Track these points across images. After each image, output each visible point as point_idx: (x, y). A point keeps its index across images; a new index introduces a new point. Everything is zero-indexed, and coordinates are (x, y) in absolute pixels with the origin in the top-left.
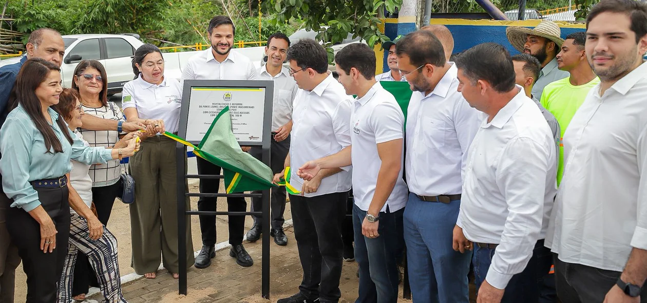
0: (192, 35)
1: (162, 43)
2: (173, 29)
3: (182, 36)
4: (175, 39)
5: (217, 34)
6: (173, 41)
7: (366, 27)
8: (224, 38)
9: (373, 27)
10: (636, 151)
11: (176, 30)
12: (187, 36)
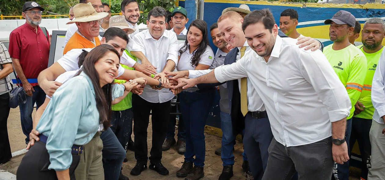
0: (67, 9)
1: (48, 13)
2: (55, 5)
3: (61, 9)
4: (57, 10)
5: (129, 10)
6: (55, 12)
7: (167, 2)
8: (134, 11)
9: (171, 3)
10: (304, 79)
11: (57, 5)
12: (64, 9)
